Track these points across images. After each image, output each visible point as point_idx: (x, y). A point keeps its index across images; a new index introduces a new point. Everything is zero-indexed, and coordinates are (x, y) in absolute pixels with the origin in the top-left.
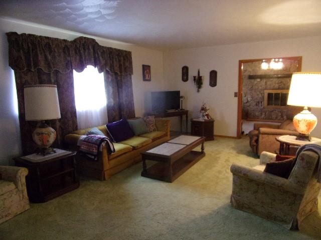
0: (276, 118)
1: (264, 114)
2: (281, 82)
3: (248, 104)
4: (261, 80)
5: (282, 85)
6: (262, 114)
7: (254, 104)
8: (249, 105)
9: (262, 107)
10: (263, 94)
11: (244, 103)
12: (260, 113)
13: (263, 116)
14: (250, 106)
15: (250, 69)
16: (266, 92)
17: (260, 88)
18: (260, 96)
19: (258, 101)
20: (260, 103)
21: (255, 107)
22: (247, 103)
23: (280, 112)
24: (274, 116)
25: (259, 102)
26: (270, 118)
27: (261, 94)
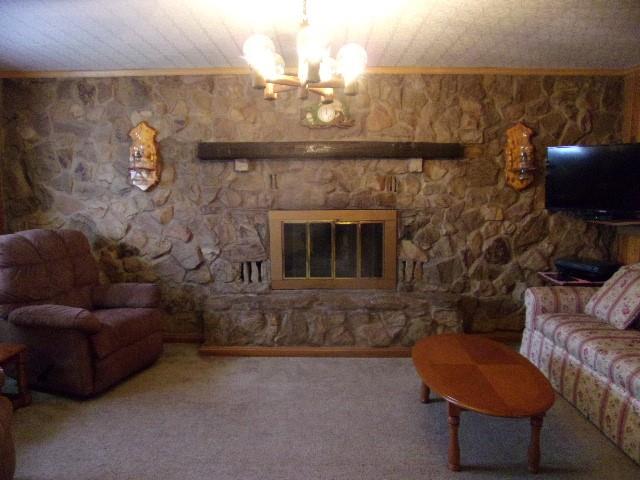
0: (325, 335)
1: (271, 319)
2: (334, 179)
3: (204, 274)
4: (252, 168)
5: (339, 191)
6: (264, 323)
7: (230, 271)
8: (207, 276)
9: (263, 287)
10: (262, 228)
11: (187, 271)
12: (256, 317)
13: (270, 330)
14: (212, 279)
15: (201, 116)
16: (277, 219)
17: (251, 201)
18: (253, 238)
19: (242, 258)
20: (254, 267)
21: (237, 286)
22: (198, 267)
23: (340, 308)
24: (315, 330)
25: (249, 264)
26: (302, 335)
27: (257, 226)
